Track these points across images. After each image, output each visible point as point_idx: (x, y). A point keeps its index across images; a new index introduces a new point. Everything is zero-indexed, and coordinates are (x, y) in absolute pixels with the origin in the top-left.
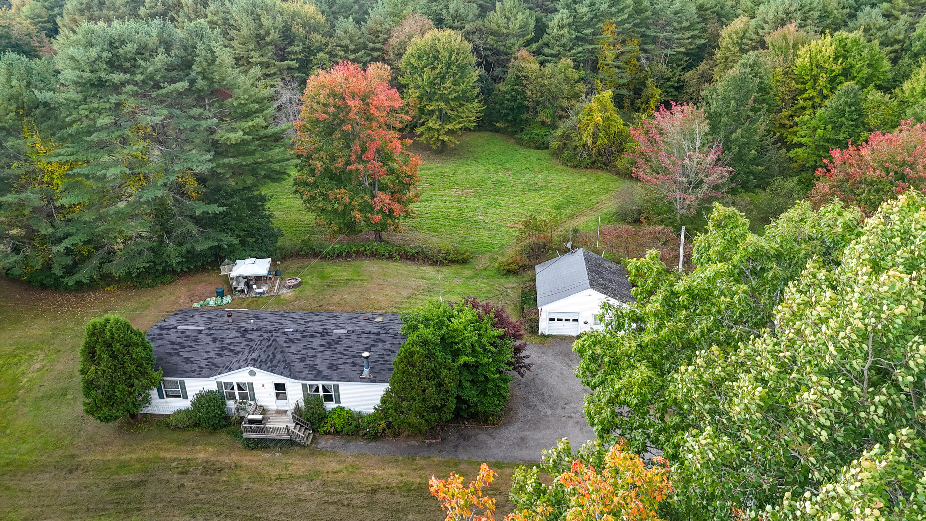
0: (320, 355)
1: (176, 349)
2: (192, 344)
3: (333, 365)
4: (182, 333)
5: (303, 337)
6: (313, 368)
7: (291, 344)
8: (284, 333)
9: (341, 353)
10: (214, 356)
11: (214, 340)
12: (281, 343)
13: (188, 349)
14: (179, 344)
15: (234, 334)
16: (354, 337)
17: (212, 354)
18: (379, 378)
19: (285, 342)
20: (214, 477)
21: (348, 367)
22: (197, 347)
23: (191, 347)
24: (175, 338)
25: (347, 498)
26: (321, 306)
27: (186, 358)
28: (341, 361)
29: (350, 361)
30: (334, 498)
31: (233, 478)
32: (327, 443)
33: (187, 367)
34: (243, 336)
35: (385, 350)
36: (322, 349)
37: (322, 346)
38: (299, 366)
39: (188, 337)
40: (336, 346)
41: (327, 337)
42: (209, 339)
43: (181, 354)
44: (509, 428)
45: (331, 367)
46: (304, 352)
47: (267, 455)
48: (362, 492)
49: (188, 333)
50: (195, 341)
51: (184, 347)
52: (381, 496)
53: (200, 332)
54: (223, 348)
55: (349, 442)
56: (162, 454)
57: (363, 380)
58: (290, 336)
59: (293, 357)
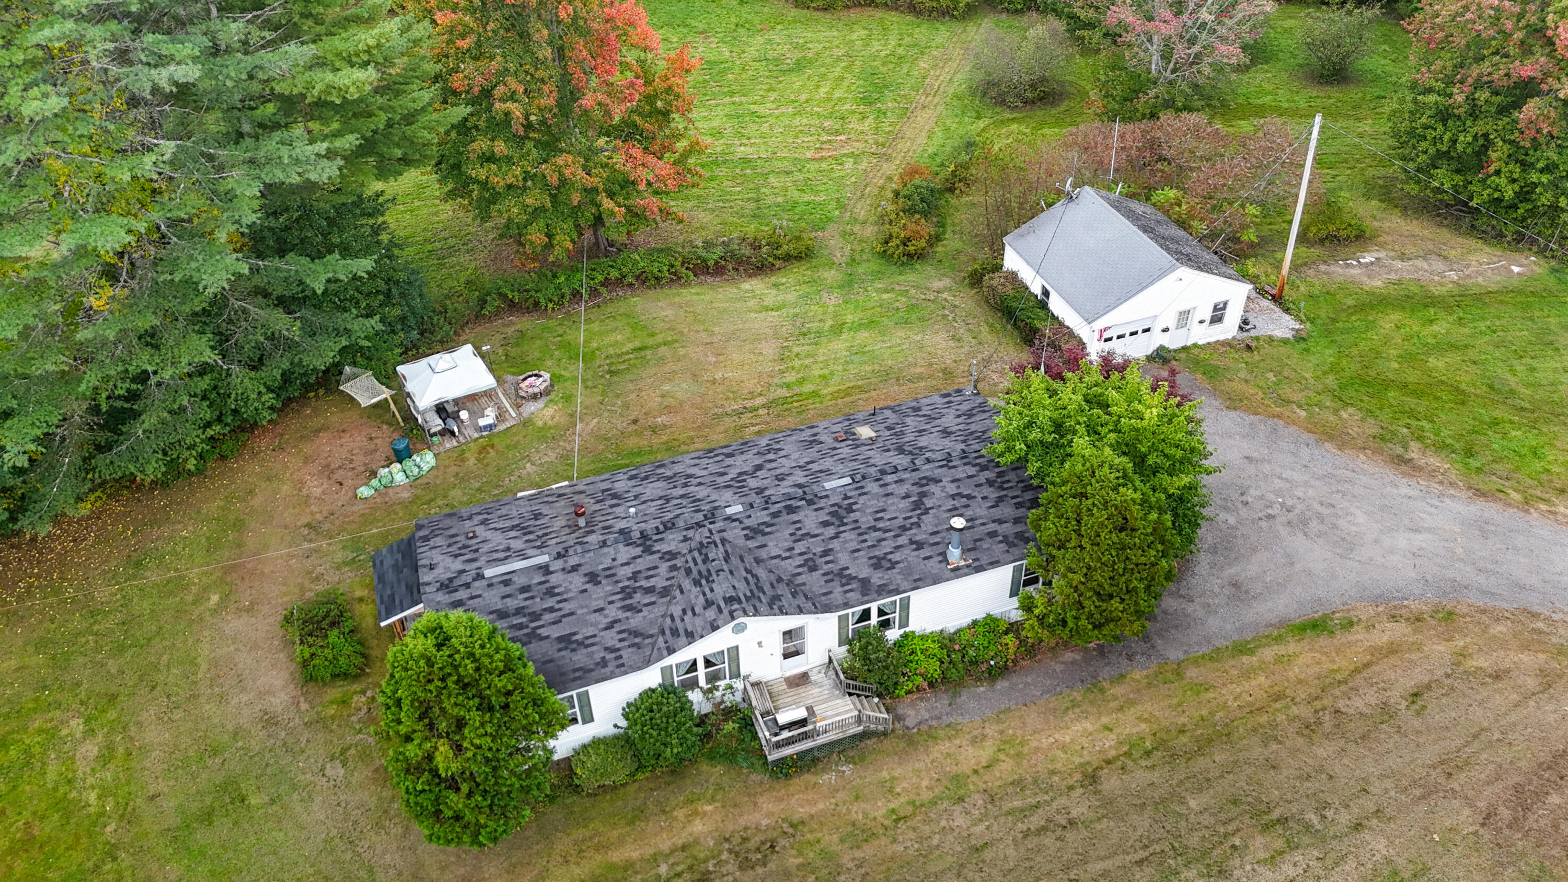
0: (835, 545)
1: (521, 627)
2: (550, 602)
3: (879, 559)
4: (506, 583)
5: (775, 515)
6: (843, 576)
7: (760, 540)
8: (729, 519)
9: (875, 529)
10: (621, 615)
11: (593, 578)
12: (741, 542)
13: (548, 617)
14: (519, 611)
15: (624, 553)
16: (872, 487)
17: (613, 612)
18: (985, 560)
19: (747, 538)
20: (772, 866)
21: (908, 555)
22: (567, 607)
23: (551, 610)
24: (497, 599)
25: (1058, 812)
26: (635, 422)
27: (560, 639)
28: (887, 546)
29: (903, 540)
30: (1036, 821)
31: (811, 855)
32: (918, 711)
33: (580, 658)
34: (648, 550)
35: (953, 497)
36: (831, 531)
37: (825, 524)
38: (814, 582)
39: (525, 589)
40: (853, 516)
41: (822, 503)
42: (577, 581)
43: (543, 632)
44: (1196, 570)
45: (877, 563)
46: (800, 547)
47: (828, 778)
48: (1071, 788)
49: (520, 581)
50: (550, 593)
51: (535, 616)
52: (1111, 783)
53: (545, 569)
54: (627, 593)
55: (956, 694)
56: (616, 856)
57: (957, 572)
58: (748, 522)
59: (790, 566)
